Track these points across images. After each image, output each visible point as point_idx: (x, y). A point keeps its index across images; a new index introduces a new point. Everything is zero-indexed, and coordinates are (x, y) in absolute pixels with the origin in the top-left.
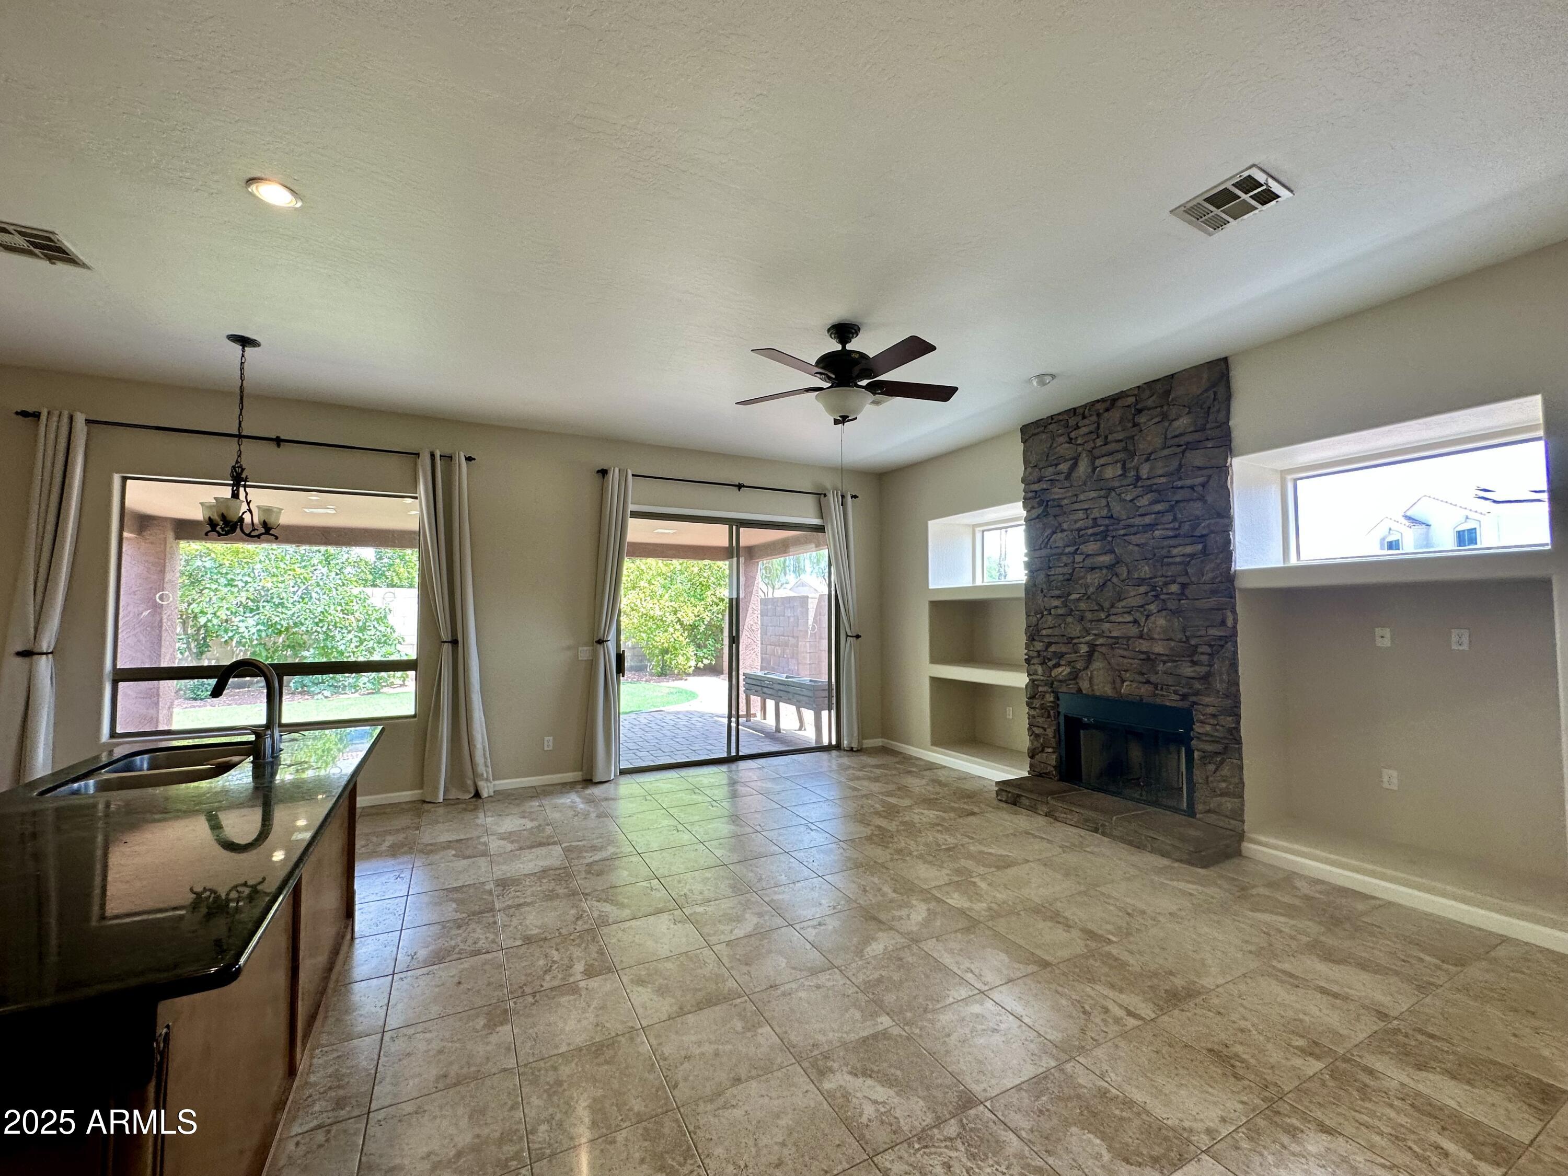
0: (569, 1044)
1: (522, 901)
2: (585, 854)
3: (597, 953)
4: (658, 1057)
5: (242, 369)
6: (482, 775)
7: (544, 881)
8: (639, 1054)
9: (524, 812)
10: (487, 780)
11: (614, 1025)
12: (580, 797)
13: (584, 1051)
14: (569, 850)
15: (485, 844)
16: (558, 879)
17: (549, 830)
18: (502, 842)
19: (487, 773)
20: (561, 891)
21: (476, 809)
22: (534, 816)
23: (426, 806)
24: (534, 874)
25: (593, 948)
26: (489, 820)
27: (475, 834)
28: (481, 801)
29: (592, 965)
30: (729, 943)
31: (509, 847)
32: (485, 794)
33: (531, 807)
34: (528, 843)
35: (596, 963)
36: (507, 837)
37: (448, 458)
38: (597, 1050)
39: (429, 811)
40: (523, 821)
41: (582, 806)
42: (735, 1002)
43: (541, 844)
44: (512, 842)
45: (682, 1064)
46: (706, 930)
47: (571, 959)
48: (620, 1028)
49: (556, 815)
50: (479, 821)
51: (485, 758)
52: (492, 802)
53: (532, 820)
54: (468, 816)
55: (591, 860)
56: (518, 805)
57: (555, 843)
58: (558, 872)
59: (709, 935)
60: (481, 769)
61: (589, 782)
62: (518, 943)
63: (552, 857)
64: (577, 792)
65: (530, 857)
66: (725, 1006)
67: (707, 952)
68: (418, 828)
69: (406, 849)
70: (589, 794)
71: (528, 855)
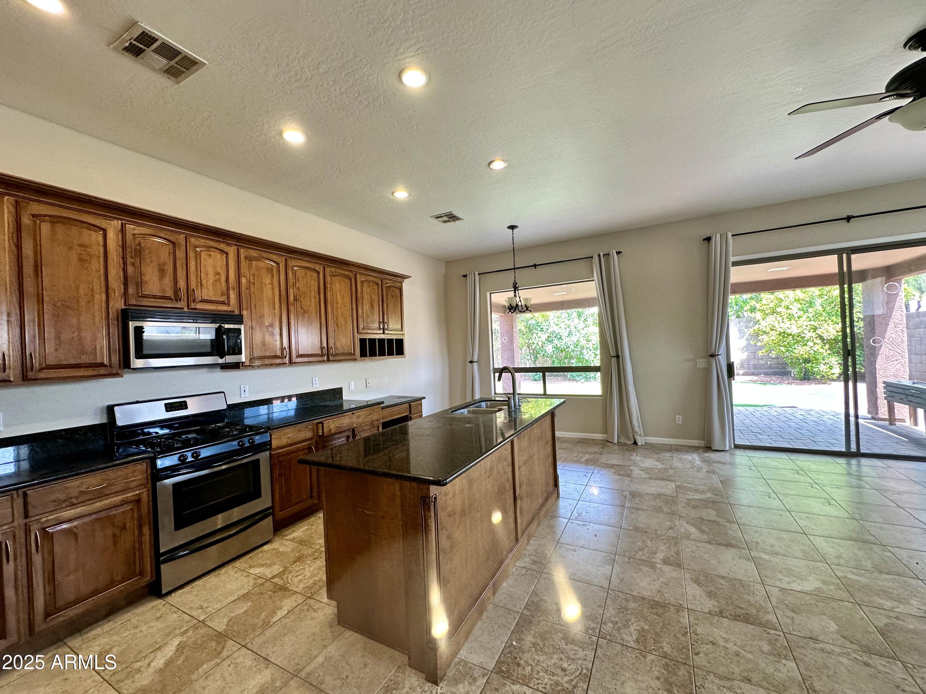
0: (639, 593)
1: (640, 507)
2: (690, 493)
3: (675, 553)
4: (691, 630)
5: (513, 240)
6: (637, 432)
7: (657, 500)
8: (679, 622)
9: (660, 458)
10: (640, 435)
11: (670, 597)
12: (699, 457)
13: (646, 602)
14: (679, 487)
15: (631, 471)
16: (667, 502)
17: (671, 472)
18: (640, 472)
19: (640, 432)
20: (666, 509)
21: (633, 450)
22: (665, 462)
23: (609, 444)
24: (652, 495)
25: (674, 549)
26: (638, 458)
27: (628, 464)
28: (637, 447)
29: (668, 558)
30: (782, 589)
31: (644, 475)
32: (639, 444)
33: (665, 456)
34: (655, 477)
35: (672, 558)
36: (645, 470)
37: (607, 255)
38: (654, 605)
39: (609, 446)
40: (657, 463)
41: (698, 463)
42: (769, 630)
43: (663, 479)
44: (646, 474)
45: (707, 644)
46: (763, 572)
47: (657, 549)
48: (673, 601)
49: (678, 465)
50: (632, 458)
51: (638, 422)
52: (644, 449)
53: (663, 464)
54: (627, 454)
55: (691, 497)
56: (657, 453)
57: (672, 481)
58: (667, 498)
59: (766, 577)
60: (636, 428)
61: (709, 448)
62: (631, 528)
63: (668, 488)
64: (698, 453)
65: (654, 484)
66: (758, 629)
67: (759, 587)
68: (601, 454)
69: (592, 463)
70: (707, 457)
71: (653, 483)
